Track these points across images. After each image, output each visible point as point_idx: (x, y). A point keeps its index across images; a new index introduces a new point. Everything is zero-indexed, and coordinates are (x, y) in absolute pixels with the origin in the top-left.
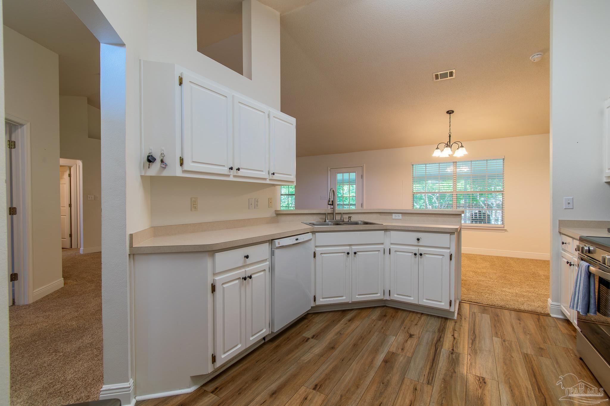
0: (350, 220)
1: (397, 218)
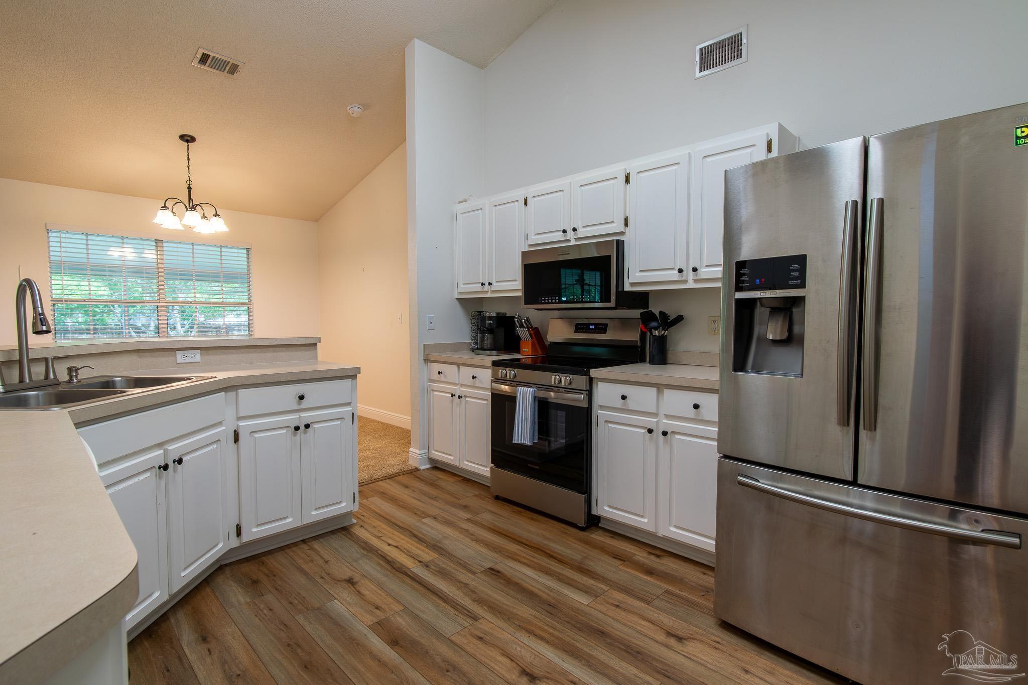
0: (76, 377)
1: (189, 360)
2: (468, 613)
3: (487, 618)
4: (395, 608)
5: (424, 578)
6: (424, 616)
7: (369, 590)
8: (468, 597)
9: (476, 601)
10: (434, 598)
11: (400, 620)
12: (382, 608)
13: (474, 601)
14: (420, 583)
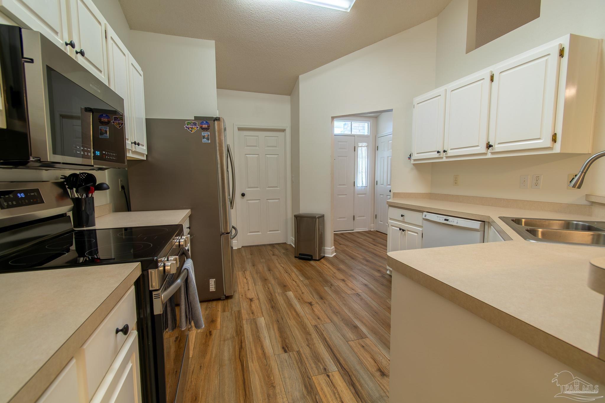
2: (318, 330)
3: (310, 325)
4: (353, 343)
5: (331, 359)
6: (339, 335)
7: (368, 361)
8: (312, 338)
9: (309, 334)
10: (330, 343)
11: (352, 337)
12: (361, 346)
13: (311, 335)
14: (335, 355)
